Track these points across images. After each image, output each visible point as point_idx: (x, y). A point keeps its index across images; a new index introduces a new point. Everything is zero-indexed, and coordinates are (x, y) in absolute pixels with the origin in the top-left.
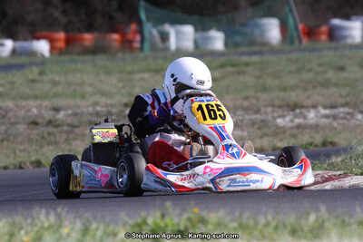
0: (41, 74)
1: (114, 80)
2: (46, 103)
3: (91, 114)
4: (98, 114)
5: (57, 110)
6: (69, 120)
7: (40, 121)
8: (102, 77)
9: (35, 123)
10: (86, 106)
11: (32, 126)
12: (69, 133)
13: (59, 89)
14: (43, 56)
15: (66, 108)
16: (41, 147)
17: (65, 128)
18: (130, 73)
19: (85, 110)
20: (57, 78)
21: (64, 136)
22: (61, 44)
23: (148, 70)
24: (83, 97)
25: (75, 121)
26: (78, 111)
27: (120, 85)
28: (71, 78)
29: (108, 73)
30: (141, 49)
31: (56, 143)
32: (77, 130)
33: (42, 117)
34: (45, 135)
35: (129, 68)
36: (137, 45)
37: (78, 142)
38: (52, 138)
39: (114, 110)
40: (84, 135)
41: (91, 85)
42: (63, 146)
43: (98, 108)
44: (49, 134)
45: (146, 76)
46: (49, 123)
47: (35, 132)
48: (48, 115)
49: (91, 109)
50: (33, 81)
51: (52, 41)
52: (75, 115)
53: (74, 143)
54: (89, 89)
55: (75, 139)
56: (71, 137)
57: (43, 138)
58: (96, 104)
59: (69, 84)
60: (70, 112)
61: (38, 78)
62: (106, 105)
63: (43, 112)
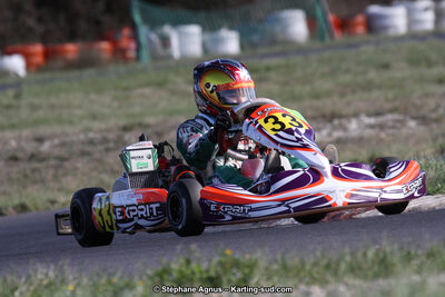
0: (18, 96)
1: (107, 99)
2: (26, 133)
3: (83, 143)
4: (91, 142)
5: (40, 140)
6: (57, 152)
7: (20, 155)
8: (93, 96)
9: (14, 159)
10: (75, 133)
11: (11, 163)
12: (57, 168)
13: (40, 114)
14: (17, 75)
15: (51, 137)
16: (25, 187)
17: (53, 162)
18: (125, 89)
19: (75, 138)
20: (36, 101)
21: (51, 172)
22: (38, 59)
23: (148, 84)
24: (71, 123)
25: (63, 152)
26: (67, 139)
27: (116, 104)
28: (53, 100)
29: (100, 91)
30: (138, 58)
31: (43, 181)
32: (67, 164)
33: (22, 150)
34: (28, 172)
35: (124, 83)
36: (132, 54)
37: (69, 178)
38: (37, 175)
39: (111, 136)
40: (76, 169)
41: (80, 107)
42: (51, 184)
43: (91, 135)
44: (33, 170)
45: (147, 91)
46: (32, 157)
47: (15, 170)
48: (30, 147)
49: (82, 137)
50: (8, 107)
51: (27, 56)
52: (63, 144)
53: (64, 180)
54: (78, 112)
55: (65, 175)
56: (61, 172)
57: (26, 176)
58: (88, 130)
59: (52, 107)
60: (56, 141)
61: (14, 102)
62: (101, 131)
63: (24, 144)
